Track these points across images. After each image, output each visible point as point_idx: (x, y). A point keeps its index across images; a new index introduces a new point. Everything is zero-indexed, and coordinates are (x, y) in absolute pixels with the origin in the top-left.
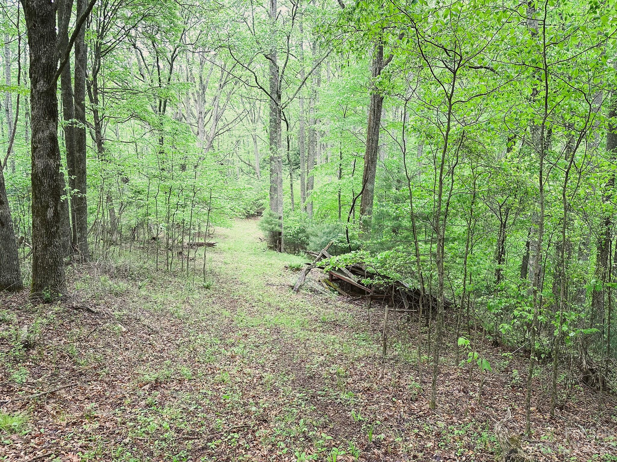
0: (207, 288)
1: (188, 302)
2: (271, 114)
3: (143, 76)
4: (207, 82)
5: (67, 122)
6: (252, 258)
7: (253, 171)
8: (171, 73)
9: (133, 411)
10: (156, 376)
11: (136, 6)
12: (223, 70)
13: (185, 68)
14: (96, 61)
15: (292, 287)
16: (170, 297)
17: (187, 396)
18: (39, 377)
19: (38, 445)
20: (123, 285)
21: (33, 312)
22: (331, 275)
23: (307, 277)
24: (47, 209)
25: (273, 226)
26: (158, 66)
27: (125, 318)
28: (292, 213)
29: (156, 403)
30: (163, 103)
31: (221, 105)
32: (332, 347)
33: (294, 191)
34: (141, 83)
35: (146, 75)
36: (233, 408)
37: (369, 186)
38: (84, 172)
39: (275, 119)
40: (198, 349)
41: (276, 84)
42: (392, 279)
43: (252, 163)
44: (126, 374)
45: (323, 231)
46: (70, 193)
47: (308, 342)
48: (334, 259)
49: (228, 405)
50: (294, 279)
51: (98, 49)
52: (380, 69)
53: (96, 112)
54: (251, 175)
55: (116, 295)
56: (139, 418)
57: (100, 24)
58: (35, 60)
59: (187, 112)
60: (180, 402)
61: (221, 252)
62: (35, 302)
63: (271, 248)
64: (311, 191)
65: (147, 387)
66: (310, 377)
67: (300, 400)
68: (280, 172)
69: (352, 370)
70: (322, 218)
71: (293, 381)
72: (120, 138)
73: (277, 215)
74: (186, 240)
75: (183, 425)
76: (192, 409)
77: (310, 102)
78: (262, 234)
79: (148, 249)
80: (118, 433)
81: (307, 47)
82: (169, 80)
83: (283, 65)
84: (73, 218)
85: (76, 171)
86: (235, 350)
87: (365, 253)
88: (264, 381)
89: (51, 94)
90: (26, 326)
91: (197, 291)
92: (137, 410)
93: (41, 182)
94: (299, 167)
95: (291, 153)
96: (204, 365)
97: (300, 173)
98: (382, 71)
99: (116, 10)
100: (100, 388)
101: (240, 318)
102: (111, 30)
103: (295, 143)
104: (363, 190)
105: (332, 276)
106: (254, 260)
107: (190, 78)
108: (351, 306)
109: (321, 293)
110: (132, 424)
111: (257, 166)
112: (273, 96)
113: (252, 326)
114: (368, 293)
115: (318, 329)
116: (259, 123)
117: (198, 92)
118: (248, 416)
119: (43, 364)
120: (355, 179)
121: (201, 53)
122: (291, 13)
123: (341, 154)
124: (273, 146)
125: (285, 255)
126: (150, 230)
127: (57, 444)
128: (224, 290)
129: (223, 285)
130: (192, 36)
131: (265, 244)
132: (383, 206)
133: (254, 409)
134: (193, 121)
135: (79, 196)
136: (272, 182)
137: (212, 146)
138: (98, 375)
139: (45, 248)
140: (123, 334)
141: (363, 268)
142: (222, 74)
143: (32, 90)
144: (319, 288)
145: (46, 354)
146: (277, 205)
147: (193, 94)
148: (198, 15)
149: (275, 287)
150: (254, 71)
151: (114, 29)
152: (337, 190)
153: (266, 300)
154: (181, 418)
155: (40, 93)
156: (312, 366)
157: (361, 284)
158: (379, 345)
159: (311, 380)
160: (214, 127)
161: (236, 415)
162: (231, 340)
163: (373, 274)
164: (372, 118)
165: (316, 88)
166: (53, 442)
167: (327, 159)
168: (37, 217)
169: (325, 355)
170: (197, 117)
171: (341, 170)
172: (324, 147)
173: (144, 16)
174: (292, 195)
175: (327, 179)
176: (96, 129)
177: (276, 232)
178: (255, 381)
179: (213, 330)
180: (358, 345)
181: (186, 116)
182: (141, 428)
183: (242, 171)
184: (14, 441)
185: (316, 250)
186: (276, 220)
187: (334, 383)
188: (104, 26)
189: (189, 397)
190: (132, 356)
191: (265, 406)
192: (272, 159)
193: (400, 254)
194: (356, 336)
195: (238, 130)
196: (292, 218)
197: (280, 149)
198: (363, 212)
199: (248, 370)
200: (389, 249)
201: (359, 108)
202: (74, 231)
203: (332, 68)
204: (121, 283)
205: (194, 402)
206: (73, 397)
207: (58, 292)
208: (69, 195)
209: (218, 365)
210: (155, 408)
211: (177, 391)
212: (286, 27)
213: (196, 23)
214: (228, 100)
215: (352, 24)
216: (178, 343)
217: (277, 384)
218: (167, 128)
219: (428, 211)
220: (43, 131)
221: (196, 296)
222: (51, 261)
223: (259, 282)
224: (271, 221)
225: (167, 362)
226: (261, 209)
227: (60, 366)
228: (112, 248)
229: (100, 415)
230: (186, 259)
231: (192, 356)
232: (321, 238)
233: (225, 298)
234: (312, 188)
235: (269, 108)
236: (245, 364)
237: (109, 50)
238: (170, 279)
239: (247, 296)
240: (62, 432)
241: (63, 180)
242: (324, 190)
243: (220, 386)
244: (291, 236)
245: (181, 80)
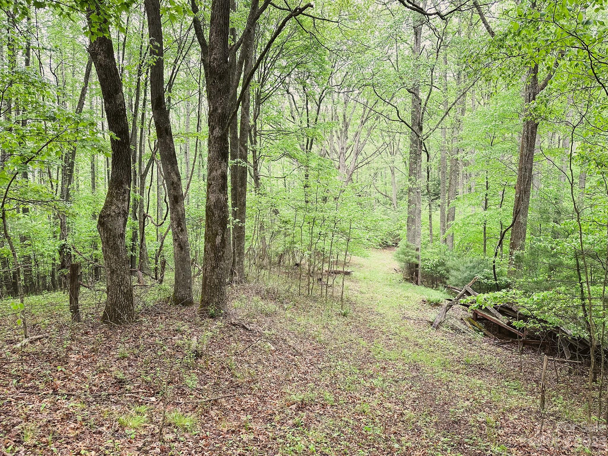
0: (344, 315)
1: (327, 328)
2: (411, 146)
3: (294, 118)
4: (350, 119)
5: (233, 161)
6: (388, 289)
7: (390, 202)
8: (318, 114)
9: (282, 428)
10: (302, 397)
11: (291, 56)
12: (365, 106)
13: (330, 108)
14: (256, 107)
15: (432, 323)
16: (311, 321)
17: (330, 421)
18: (205, 384)
19: (206, 446)
20: (272, 306)
21: (201, 325)
22: (475, 314)
23: (447, 313)
24: (216, 236)
25: (410, 257)
26: (307, 108)
27: (274, 337)
28: (430, 245)
29: (303, 424)
30: (310, 141)
31: (362, 140)
32: (478, 393)
33: (433, 223)
34: (291, 124)
35: (296, 117)
36: (375, 442)
37: (521, 218)
38: (245, 205)
39: (415, 150)
40: (338, 376)
41: (418, 116)
42: (550, 324)
43: (389, 194)
44: (274, 391)
45: (465, 265)
46: (233, 222)
47: (451, 384)
48: (481, 297)
49: (370, 438)
50: (433, 315)
51: (258, 96)
52: (535, 95)
53: (254, 152)
54: (388, 206)
55: (267, 315)
56: (288, 436)
57: (261, 75)
58: (213, 111)
59: (330, 149)
60: (323, 426)
61: (357, 281)
62: (203, 317)
63: (407, 280)
64: (452, 222)
65: (294, 407)
66: (454, 422)
67: (445, 445)
68: (419, 203)
69: (503, 421)
70: (464, 251)
71: (436, 422)
72: (272, 174)
73: (414, 246)
74: (326, 267)
75: (327, 450)
76: (335, 435)
77: (453, 132)
78: (397, 265)
79: (292, 274)
80: (270, 447)
81: (450, 78)
82: (316, 120)
83: (426, 98)
84: (234, 244)
85: (238, 204)
86: (374, 382)
87: (518, 292)
88: (405, 418)
89: (223, 138)
90: (196, 337)
91: (335, 318)
92: (285, 428)
93: (213, 213)
94: (439, 198)
95: (431, 184)
96: (344, 393)
97: (440, 204)
98: (537, 96)
99: (274, 61)
100: (253, 402)
101: (378, 350)
102: (269, 79)
103: (435, 173)
104: (514, 222)
105: (477, 314)
106: (390, 291)
107: (334, 117)
108: (499, 350)
109: (464, 332)
110: (281, 441)
111: (394, 197)
112: (414, 128)
113: (390, 360)
114: (520, 337)
115: (461, 371)
116: (397, 155)
117: (341, 130)
118: (390, 452)
119: (208, 373)
120: (504, 210)
121: (346, 93)
122: (435, 46)
123: (487, 184)
124: (412, 177)
125: (422, 288)
126: (294, 257)
127: (220, 448)
128: (361, 319)
129: (360, 314)
130: (338, 77)
131: (400, 276)
132: (540, 241)
133: (396, 446)
134: (335, 156)
135: (240, 225)
136: (409, 213)
137: (352, 179)
138: (251, 389)
139: (213, 269)
140: (272, 352)
141: (514, 309)
142: (364, 111)
143: (210, 136)
144: (462, 327)
145: (210, 364)
146: (414, 236)
147: (336, 131)
148: (344, 58)
149: (412, 321)
150: (395, 105)
151: (271, 79)
152: (483, 221)
153: (403, 334)
154: (326, 443)
155: (216, 138)
156: (457, 410)
157: (512, 326)
158: (535, 398)
159: (456, 425)
160: (354, 161)
161: (378, 449)
162: (369, 371)
163: (527, 316)
164: (525, 145)
165: (460, 117)
166: (217, 445)
167: (470, 189)
168: (208, 243)
169: (471, 401)
170: (339, 153)
171: (486, 200)
172: (467, 176)
173: (298, 64)
174: (431, 226)
175: (469, 210)
176: (253, 167)
177: (412, 264)
178: (396, 418)
179: (352, 358)
180: (508, 394)
181: (329, 152)
182: (290, 446)
183: (378, 202)
184: (187, 439)
185: (457, 285)
186: (413, 251)
187: (483, 432)
188: (264, 76)
189: (332, 423)
190: (279, 374)
191: (407, 445)
192: (410, 190)
193: (561, 296)
194: (506, 384)
195: (377, 163)
196: (431, 250)
197: (420, 180)
198: (513, 246)
199: (388, 405)
200: (547, 289)
201: (508, 135)
202: (234, 256)
203: (477, 97)
204: (270, 305)
205: (337, 429)
206: (232, 407)
207: (220, 309)
208: (231, 224)
209: (358, 395)
210: (302, 429)
211: (321, 415)
212: (430, 60)
213: (342, 65)
214: (368, 135)
215: (504, 50)
216: (320, 367)
217: (419, 424)
218: (313, 164)
219: (597, 248)
220: (216, 170)
221: (335, 323)
222: (216, 281)
223: (396, 314)
224: (408, 252)
225: (310, 384)
226: (396, 240)
227: (221, 376)
228: (263, 271)
229: (254, 427)
230: (325, 286)
231: (333, 381)
232: (464, 272)
233: (362, 327)
234: (453, 219)
235: (409, 140)
236: (385, 397)
237: (267, 97)
238: (311, 304)
239: (384, 328)
240: (223, 438)
241: (228, 211)
242: (467, 222)
243: (361, 417)
244: (429, 268)
245: (327, 120)
